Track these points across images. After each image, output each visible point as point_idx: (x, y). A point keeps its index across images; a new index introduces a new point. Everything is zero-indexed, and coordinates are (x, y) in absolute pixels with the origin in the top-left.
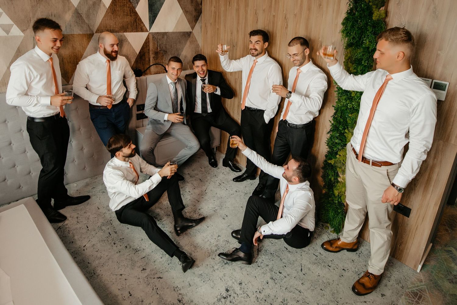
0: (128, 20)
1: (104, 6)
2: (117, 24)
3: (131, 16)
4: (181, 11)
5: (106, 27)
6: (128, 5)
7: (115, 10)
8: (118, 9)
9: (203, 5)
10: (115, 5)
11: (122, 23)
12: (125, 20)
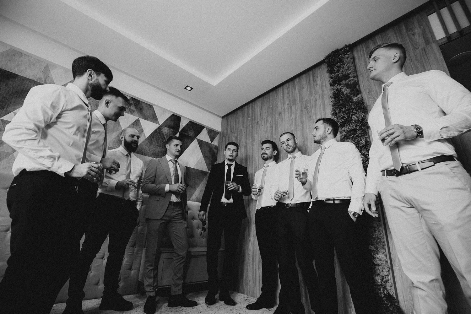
0: (160, 150)
1: (144, 135)
2: (150, 150)
3: (163, 148)
4: (201, 155)
5: (142, 150)
6: (162, 140)
7: (152, 140)
8: (154, 140)
9: (218, 154)
10: (153, 137)
11: (155, 151)
12: (158, 149)
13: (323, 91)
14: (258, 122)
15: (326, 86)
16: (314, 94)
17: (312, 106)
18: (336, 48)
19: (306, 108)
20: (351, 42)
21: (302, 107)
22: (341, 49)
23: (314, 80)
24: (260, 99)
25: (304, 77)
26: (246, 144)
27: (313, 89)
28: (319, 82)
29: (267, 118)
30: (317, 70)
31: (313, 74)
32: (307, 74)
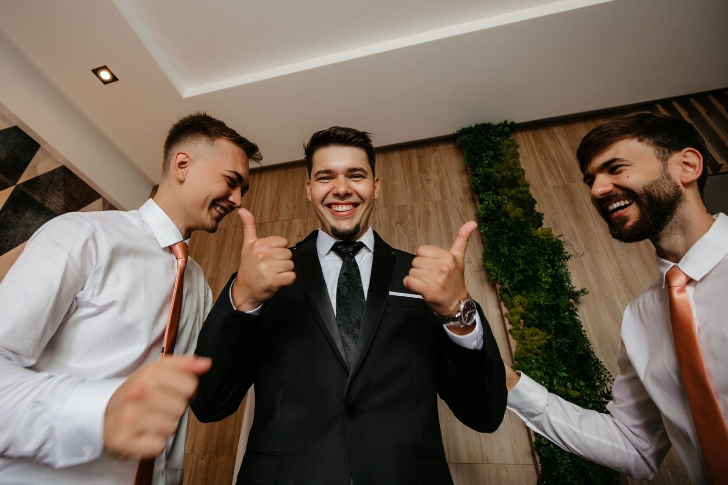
13: (444, 196)
14: (262, 224)
15: (450, 188)
16: (422, 199)
17: (417, 223)
18: (486, 121)
19: (401, 223)
20: (518, 120)
21: (390, 219)
22: (495, 127)
23: (422, 169)
24: (277, 174)
25: (396, 156)
26: (215, 275)
27: (419, 186)
28: (433, 176)
29: (290, 221)
30: (427, 150)
31: (420, 158)
32: (405, 153)
